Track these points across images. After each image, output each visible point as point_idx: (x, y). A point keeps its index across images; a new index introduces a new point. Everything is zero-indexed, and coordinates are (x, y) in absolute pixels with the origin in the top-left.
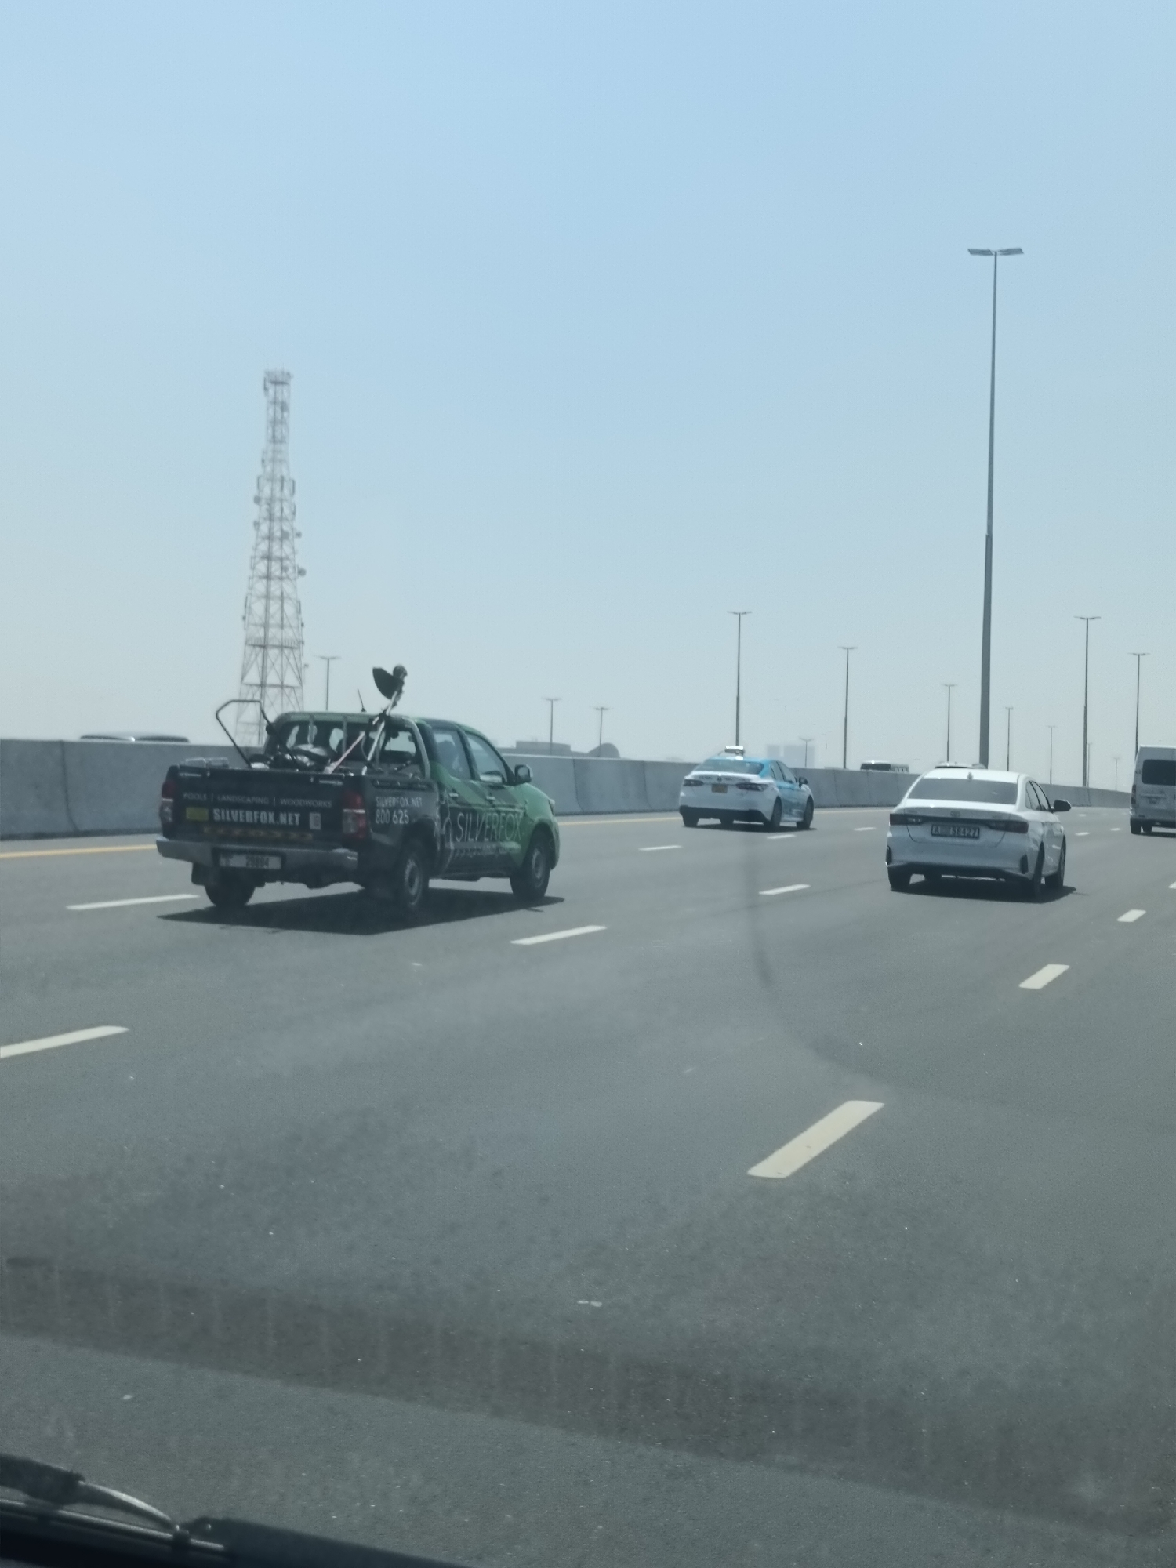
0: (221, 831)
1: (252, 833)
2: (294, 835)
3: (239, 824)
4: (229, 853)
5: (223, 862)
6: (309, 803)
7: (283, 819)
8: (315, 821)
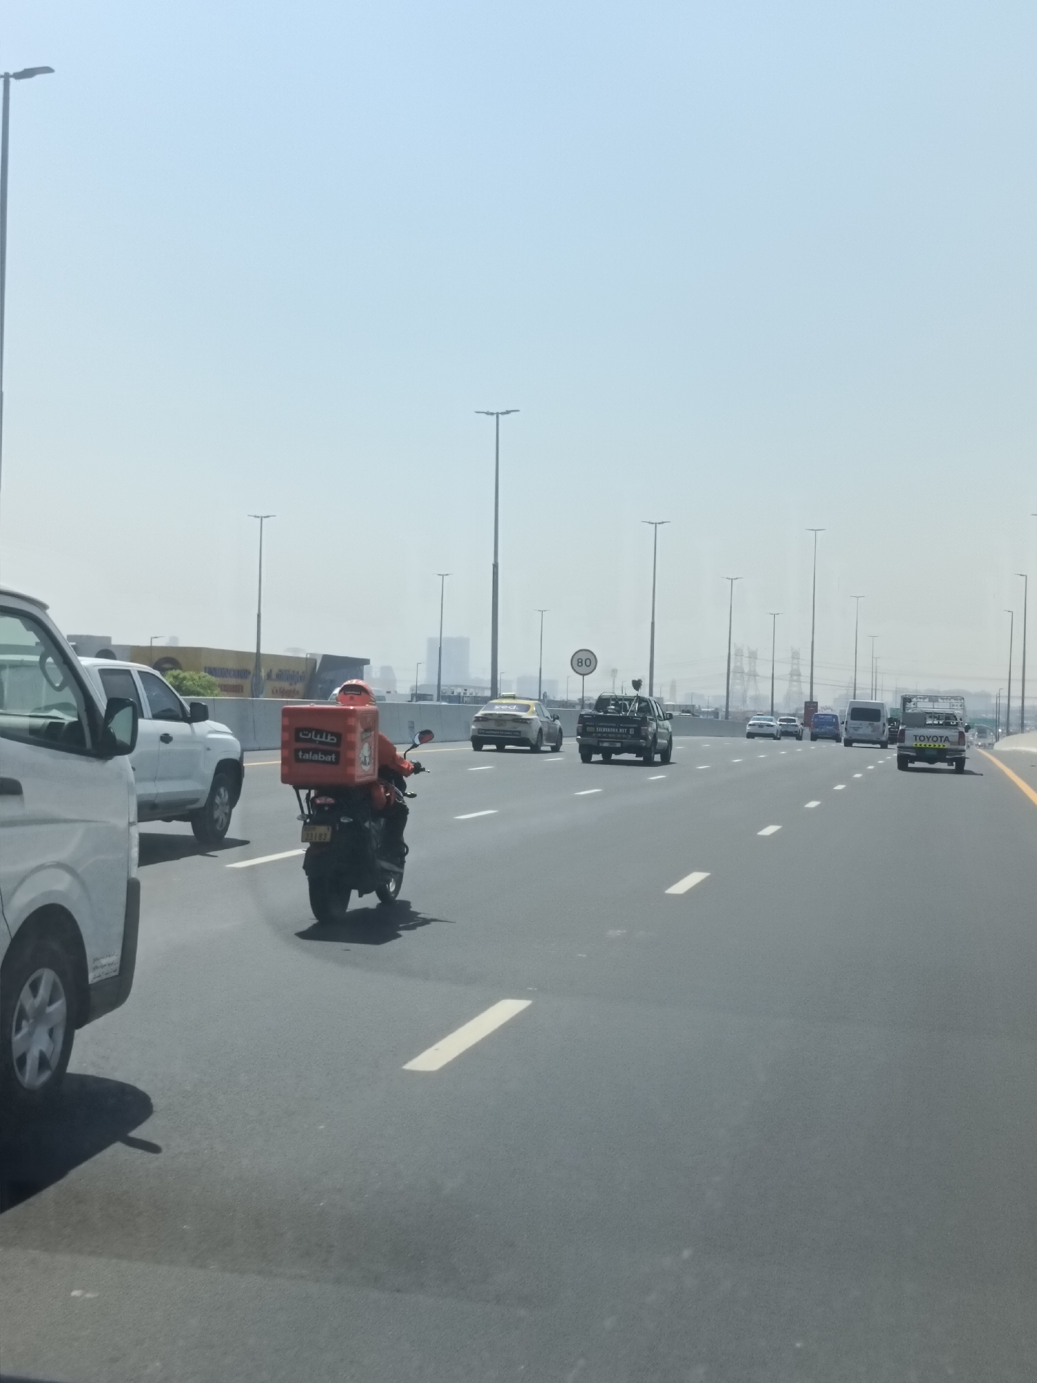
0: (599, 735)
1: (610, 735)
2: (624, 736)
3: (605, 733)
4: (603, 742)
5: (600, 744)
6: (630, 726)
7: (621, 730)
8: (632, 732)
